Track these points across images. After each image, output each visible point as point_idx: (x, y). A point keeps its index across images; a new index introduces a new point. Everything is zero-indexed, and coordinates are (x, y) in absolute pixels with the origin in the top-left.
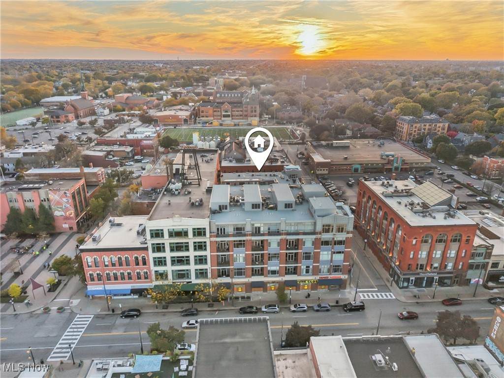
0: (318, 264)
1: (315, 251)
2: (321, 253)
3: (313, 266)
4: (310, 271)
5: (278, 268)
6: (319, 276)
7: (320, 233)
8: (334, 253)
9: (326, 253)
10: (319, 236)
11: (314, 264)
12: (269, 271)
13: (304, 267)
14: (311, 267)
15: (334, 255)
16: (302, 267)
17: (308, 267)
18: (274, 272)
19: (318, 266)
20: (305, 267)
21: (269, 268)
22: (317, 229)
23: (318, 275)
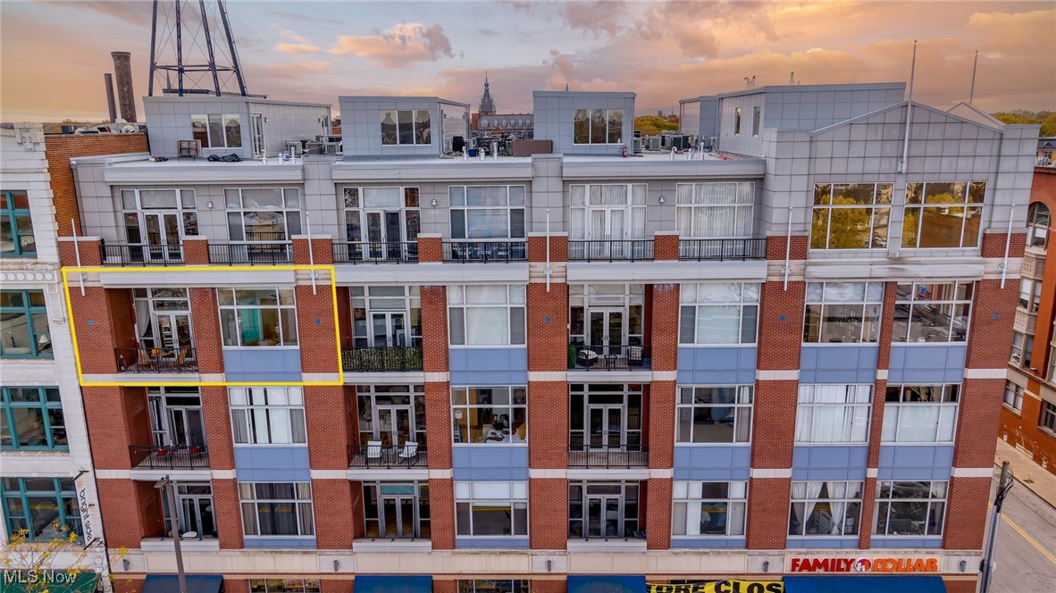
0: (784, 473)
1: (764, 375)
2: (804, 392)
3: (752, 484)
4: (734, 518)
5: (520, 492)
6: (790, 555)
7: (799, 252)
8: (893, 395)
9: (835, 393)
10: (789, 269)
11: (758, 473)
12: (462, 508)
13: (688, 494)
14: (737, 491)
15: (889, 409)
16: (679, 491)
17: (715, 490)
18: (493, 521)
19: (786, 483)
20: (696, 489)
21: (462, 492)
22: (776, 216)
23: (783, 545)
